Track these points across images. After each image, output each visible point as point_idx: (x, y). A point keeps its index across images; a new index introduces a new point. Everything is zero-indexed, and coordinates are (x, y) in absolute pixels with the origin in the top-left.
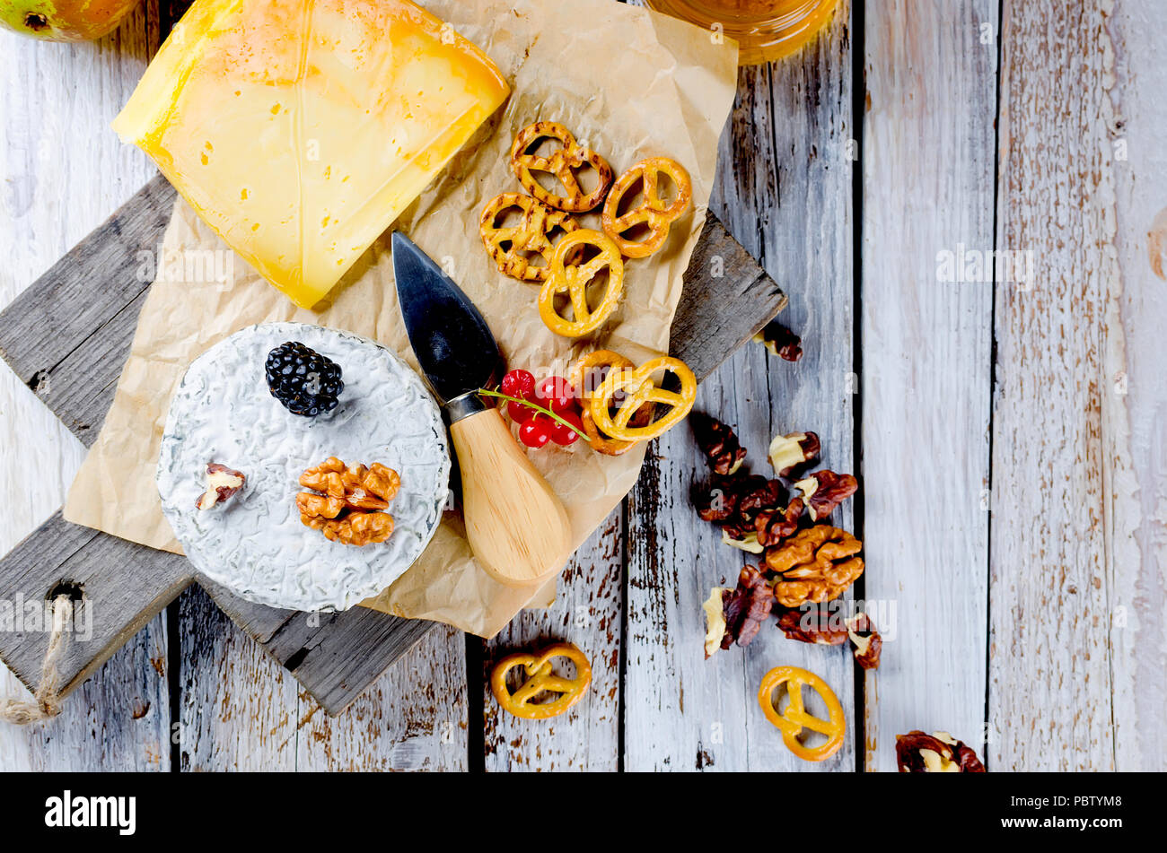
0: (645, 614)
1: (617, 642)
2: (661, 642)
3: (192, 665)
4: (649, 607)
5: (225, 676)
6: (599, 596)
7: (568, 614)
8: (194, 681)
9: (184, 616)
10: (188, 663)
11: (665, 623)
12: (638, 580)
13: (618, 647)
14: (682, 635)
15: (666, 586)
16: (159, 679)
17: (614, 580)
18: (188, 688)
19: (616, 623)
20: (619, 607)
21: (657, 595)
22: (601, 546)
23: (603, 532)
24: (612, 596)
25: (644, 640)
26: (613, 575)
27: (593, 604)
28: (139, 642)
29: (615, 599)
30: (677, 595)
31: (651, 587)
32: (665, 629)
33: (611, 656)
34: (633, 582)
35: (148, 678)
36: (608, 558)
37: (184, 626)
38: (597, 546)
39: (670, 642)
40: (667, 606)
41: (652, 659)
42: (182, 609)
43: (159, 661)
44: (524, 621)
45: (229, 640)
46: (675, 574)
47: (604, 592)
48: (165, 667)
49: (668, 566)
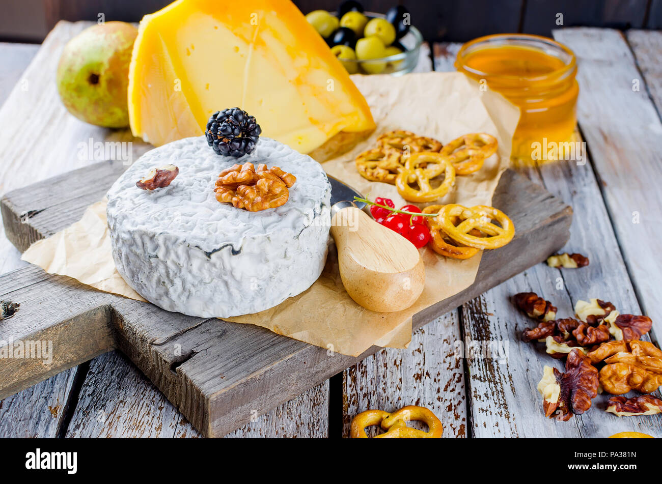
0: (488, 398)
1: (464, 420)
2: (503, 415)
3: (84, 415)
4: (490, 393)
5: (110, 423)
6: (445, 390)
7: (419, 400)
8: (82, 426)
9: (87, 385)
10: (81, 414)
11: (505, 404)
12: (478, 376)
13: (465, 423)
14: (522, 415)
15: (504, 382)
16: (51, 419)
17: (459, 381)
18: (74, 430)
19: (462, 407)
20: (463, 398)
21: (496, 387)
22: (444, 362)
23: (446, 354)
24: (457, 391)
25: (488, 413)
26: (456, 379)
27: (440, 394)
28: (43, 395)
29: (459, 393)
30: (513, 389)
31: (490, 381)
32: (507, 408)
33: (459, 428)
34: (475, 377)
35: (42, 418)
36: (451, 369)
37: (85, 391)
38: (442, 362)
39: (511, 416)
40: (506, 395)
41: (497, 425)
42: (87, 381)
43: (55, 408)
44: (381, 401)
45: (121, 401)
46: (510, 377)
47: (450, 388)
48: (60, 413)
49: (503, 370)
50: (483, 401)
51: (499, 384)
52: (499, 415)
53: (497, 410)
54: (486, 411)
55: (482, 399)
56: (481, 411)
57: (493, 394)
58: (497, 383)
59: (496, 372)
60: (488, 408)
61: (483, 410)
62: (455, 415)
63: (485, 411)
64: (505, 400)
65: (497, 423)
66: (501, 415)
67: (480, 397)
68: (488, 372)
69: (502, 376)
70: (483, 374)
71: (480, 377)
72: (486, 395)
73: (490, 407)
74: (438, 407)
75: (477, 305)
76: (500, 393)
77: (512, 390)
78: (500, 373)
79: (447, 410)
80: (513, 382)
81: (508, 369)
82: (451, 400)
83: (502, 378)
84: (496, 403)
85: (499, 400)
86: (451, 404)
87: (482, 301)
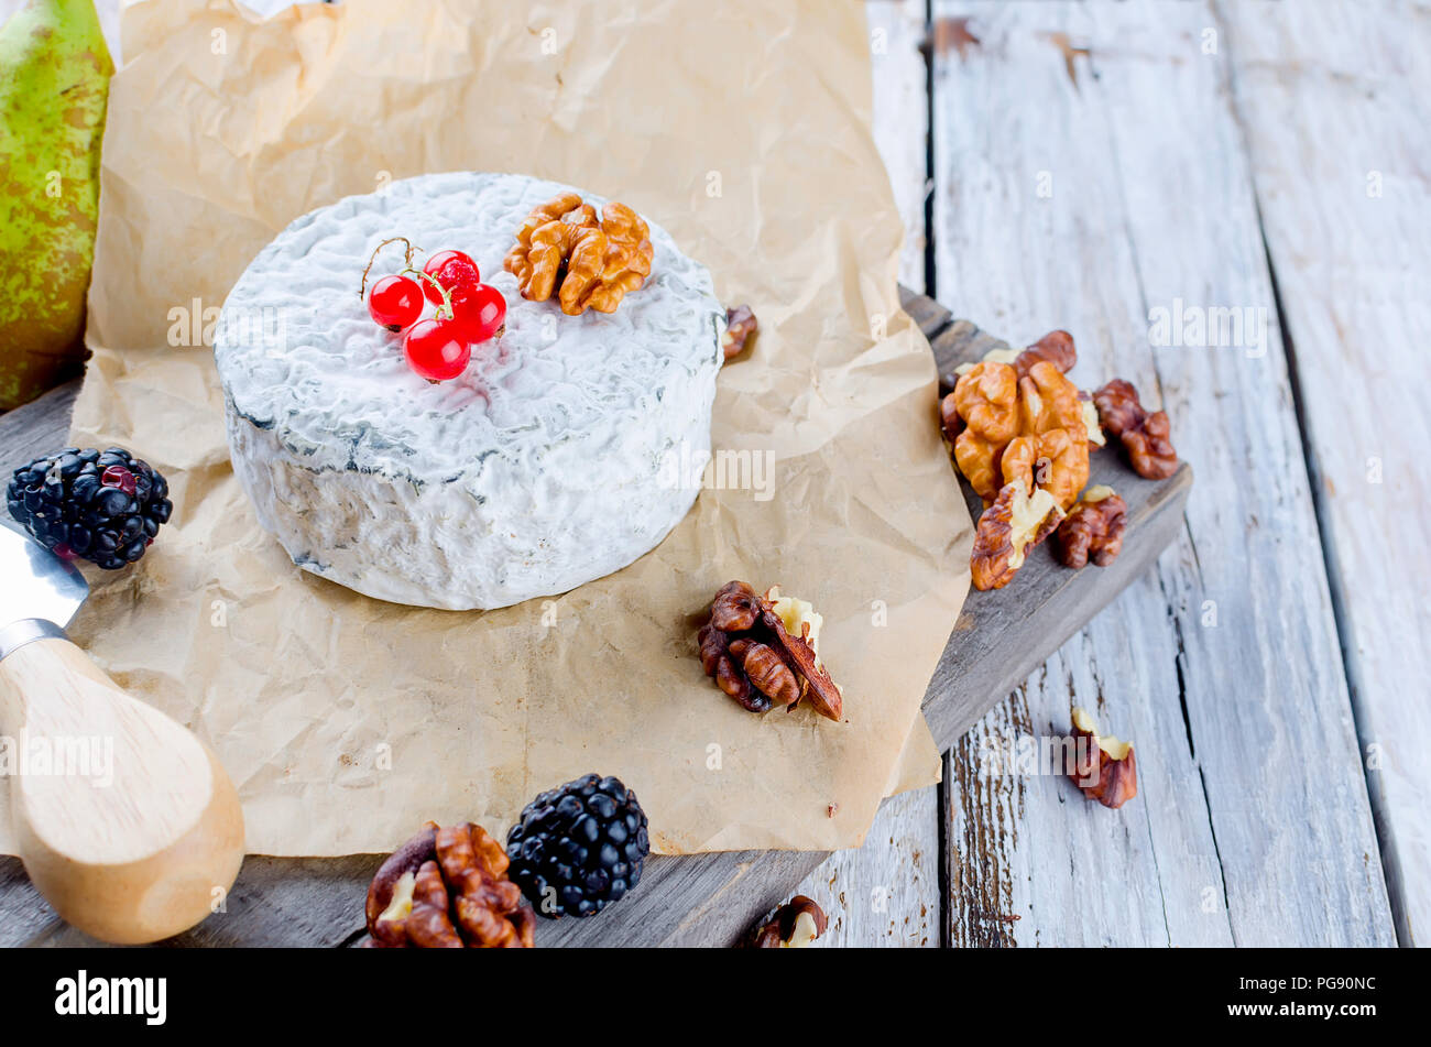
75: (989, 890)
87: (1002, 876)
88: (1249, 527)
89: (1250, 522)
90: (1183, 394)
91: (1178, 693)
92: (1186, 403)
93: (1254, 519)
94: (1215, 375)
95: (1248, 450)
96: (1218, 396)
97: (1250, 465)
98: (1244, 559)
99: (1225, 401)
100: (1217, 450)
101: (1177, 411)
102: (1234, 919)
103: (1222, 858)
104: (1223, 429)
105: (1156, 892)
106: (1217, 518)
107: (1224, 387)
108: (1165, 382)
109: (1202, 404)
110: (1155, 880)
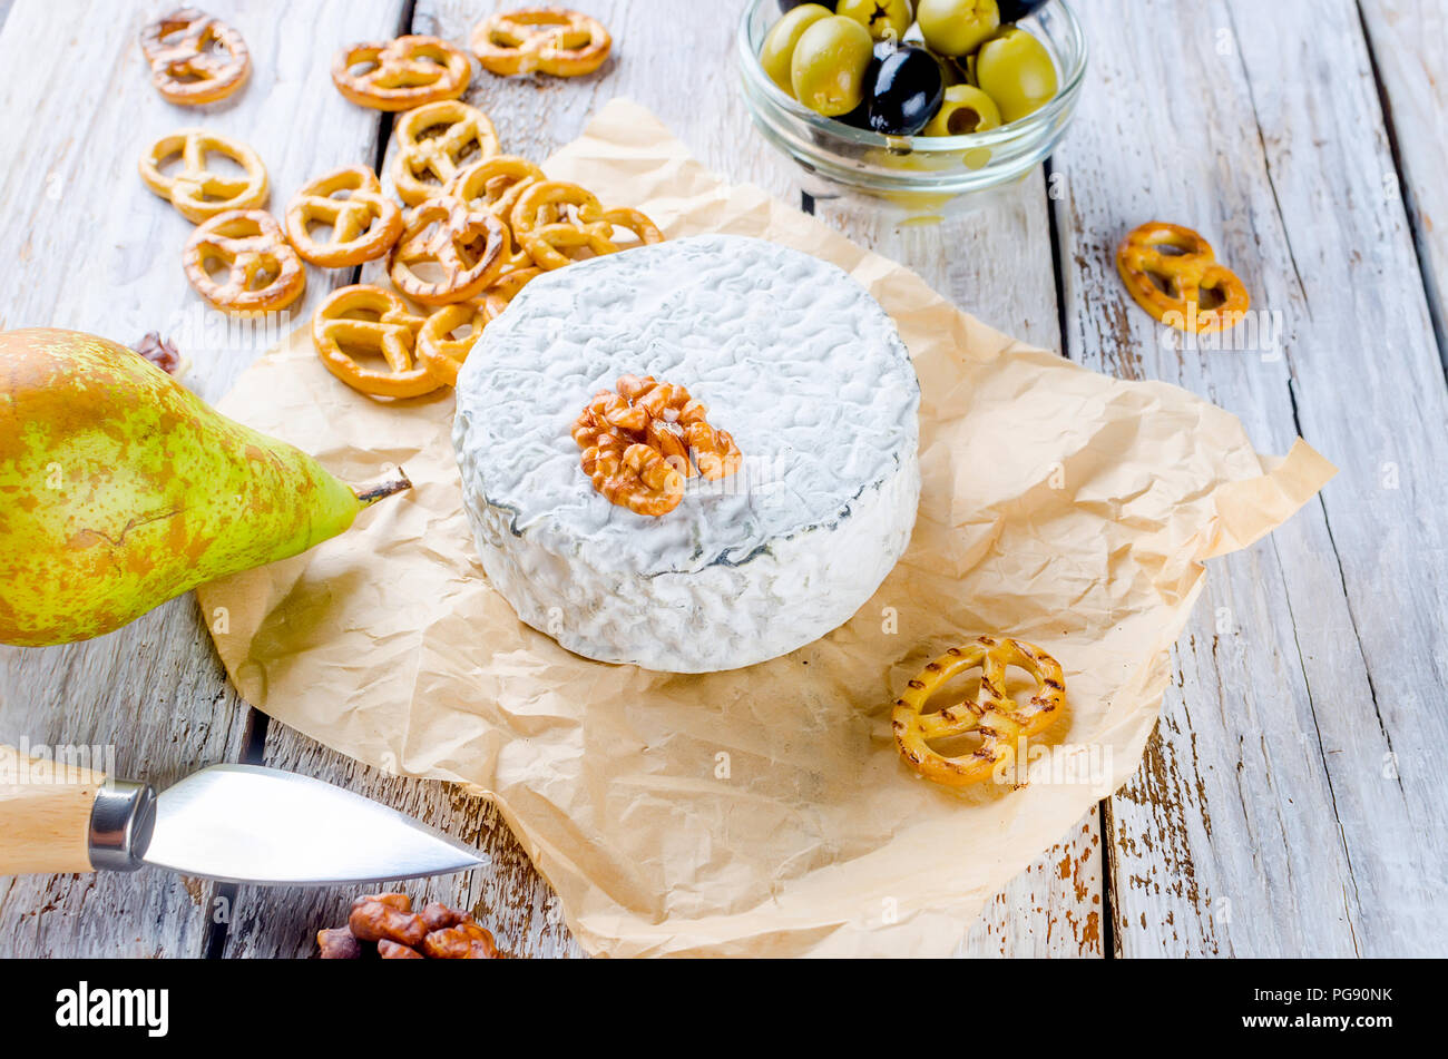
50: (1140, 855)
51: (1175, 808)
52: (1174, 893)
53: (1172, 880)
54: (1147, 884)
55: (1137, 851)
56: (1135, 884)
57: (1162, 838)
58: (1172, 806)
59: (1169, 775)
60: (1152, 876)
61: (1140, 881)
62: (1077, 888)
63: (1143, 884)
64: (1188, 851)
65: (1171, 916)
66: (1179, 895)
67: (1133, 846)
68: (1151, 775)
69: (1182, 786)
70: (1140, 781)
71: (1135, 790)
72: (1146, 838)
73: (1154, 872)
74: (1040, 868)
76: (1177, 832)
77: (1205, 824)
78: (1177, 778)
79: (1059, 874)
80: (1206, 801)
81: (1195, 764)
82: (1067, 846)
83: (1183, 792)
84: (1168, 861)
85: (1176, 850)
86: (1068, 856)
88: (1352, 261)
89: (1353, 257)
90: (1284, 144)
91: (1292, 412)
92: (1288, 152)
93: (1357, 255)
94: (1314, 126)
95: (1348, 192)
96: (1318, 144)
97: (1351, 206)
98: (1348, 290)
99: (1325, 148)
100: (1319, 193)
101: (1279, 161)
102: (1352, 604)
103: (1340, 553)
104: (1324, 176)
105: (1280, 585)
106: (1322, 254)
107: (1324, 135)
108: (1266, 135)
109: (1304, 154)
110: (1279, 575)
